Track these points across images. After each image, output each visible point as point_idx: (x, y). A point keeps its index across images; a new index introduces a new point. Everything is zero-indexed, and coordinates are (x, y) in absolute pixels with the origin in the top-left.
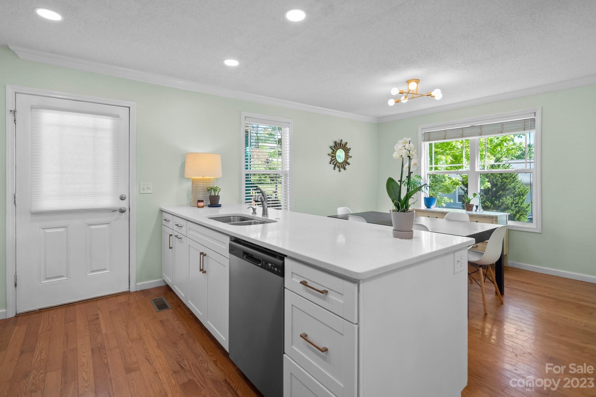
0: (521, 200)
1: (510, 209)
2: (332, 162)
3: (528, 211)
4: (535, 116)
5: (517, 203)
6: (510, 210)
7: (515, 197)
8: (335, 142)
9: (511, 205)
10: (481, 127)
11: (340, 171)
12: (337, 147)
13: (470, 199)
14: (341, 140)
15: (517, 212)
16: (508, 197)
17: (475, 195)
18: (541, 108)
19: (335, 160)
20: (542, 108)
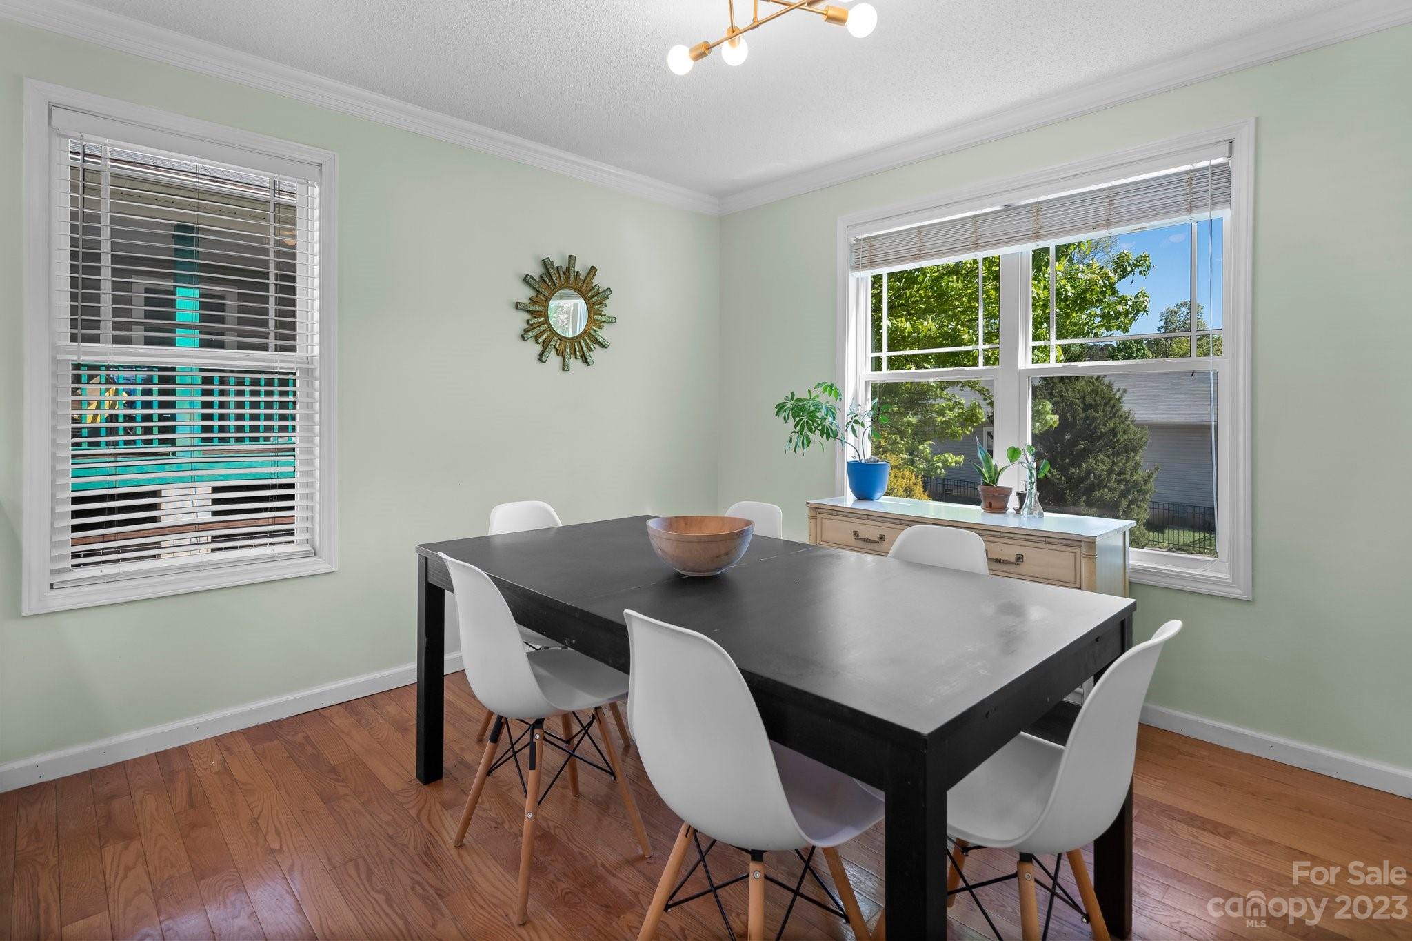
0: (1131, 464)
1: (1106, 487)
2: (532, 333)
3: (1148, 491)
4: (1230, 153)
5: (1122, 473)
6: (1106, 490)
7: (1118, 457)
8: (543, 261)
9: (1108, 477)
10: (1037, 208)
11: (565, 367)
12: (551, 279)
13: (999, 470)
14: (570, 256)
15: (1123, 495)
16: (1101, 456)
17: (1014, 453)
18: (1253, 120)
19: (543, 327)
20: (1257, 119)
